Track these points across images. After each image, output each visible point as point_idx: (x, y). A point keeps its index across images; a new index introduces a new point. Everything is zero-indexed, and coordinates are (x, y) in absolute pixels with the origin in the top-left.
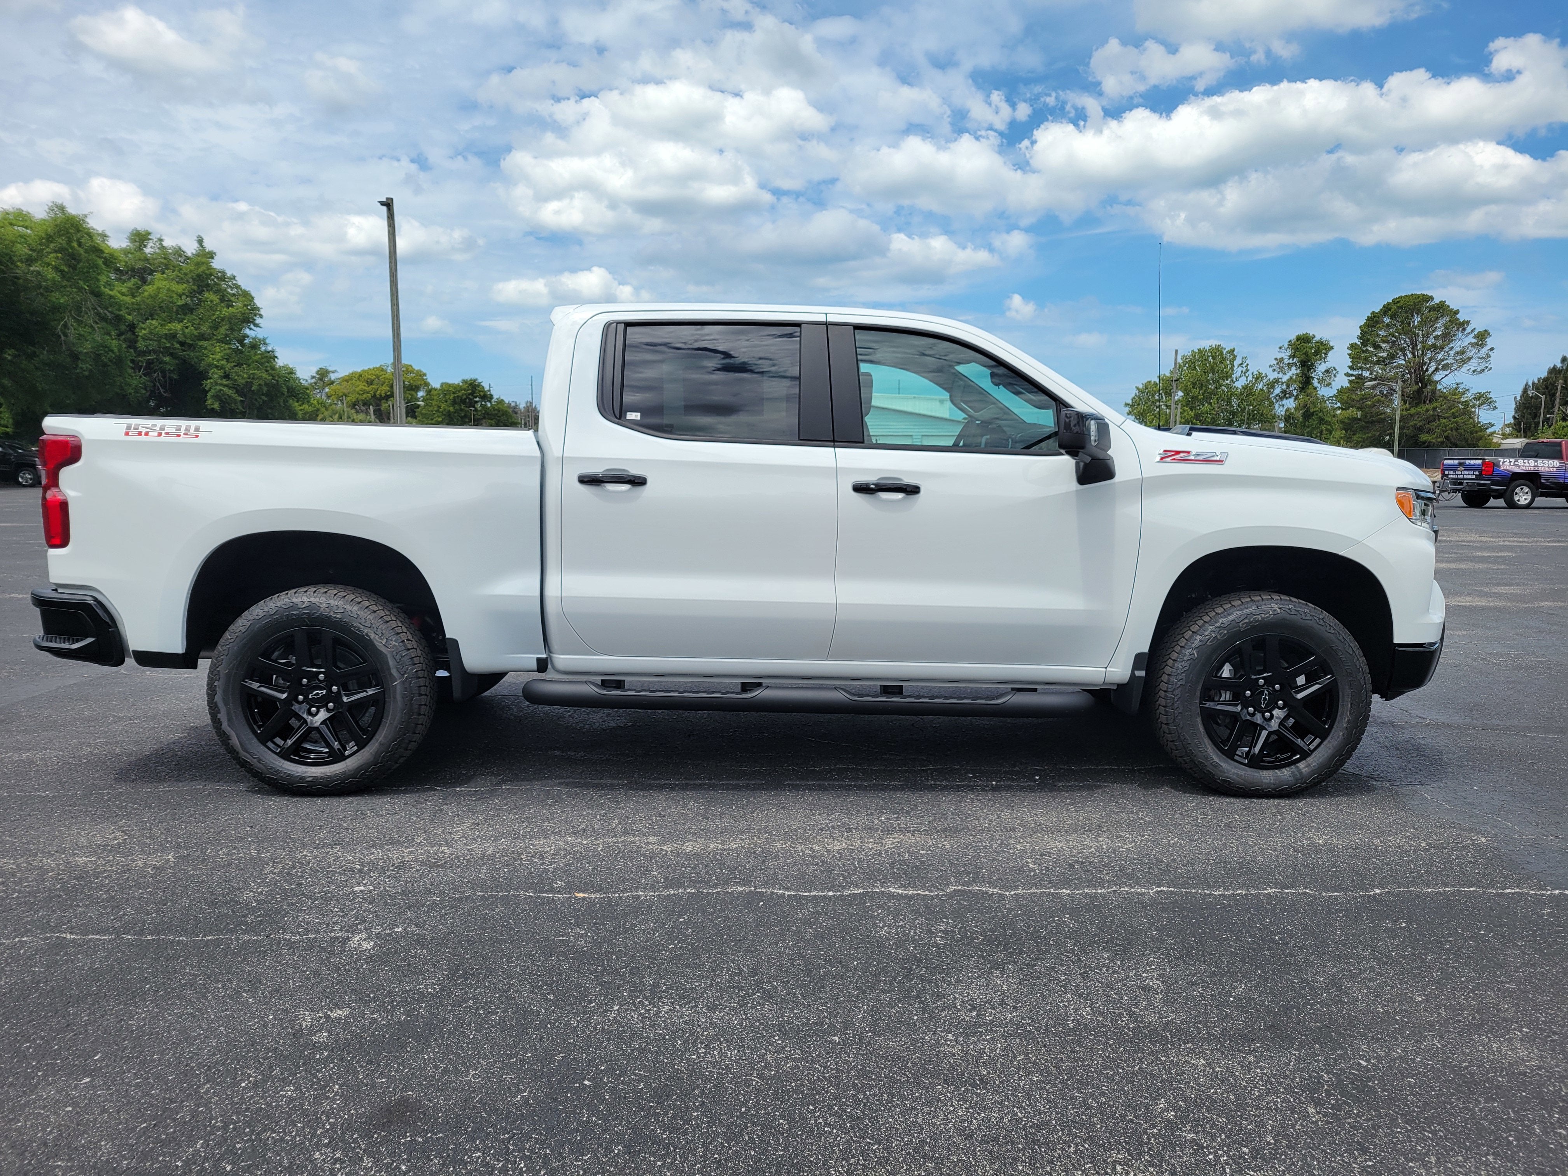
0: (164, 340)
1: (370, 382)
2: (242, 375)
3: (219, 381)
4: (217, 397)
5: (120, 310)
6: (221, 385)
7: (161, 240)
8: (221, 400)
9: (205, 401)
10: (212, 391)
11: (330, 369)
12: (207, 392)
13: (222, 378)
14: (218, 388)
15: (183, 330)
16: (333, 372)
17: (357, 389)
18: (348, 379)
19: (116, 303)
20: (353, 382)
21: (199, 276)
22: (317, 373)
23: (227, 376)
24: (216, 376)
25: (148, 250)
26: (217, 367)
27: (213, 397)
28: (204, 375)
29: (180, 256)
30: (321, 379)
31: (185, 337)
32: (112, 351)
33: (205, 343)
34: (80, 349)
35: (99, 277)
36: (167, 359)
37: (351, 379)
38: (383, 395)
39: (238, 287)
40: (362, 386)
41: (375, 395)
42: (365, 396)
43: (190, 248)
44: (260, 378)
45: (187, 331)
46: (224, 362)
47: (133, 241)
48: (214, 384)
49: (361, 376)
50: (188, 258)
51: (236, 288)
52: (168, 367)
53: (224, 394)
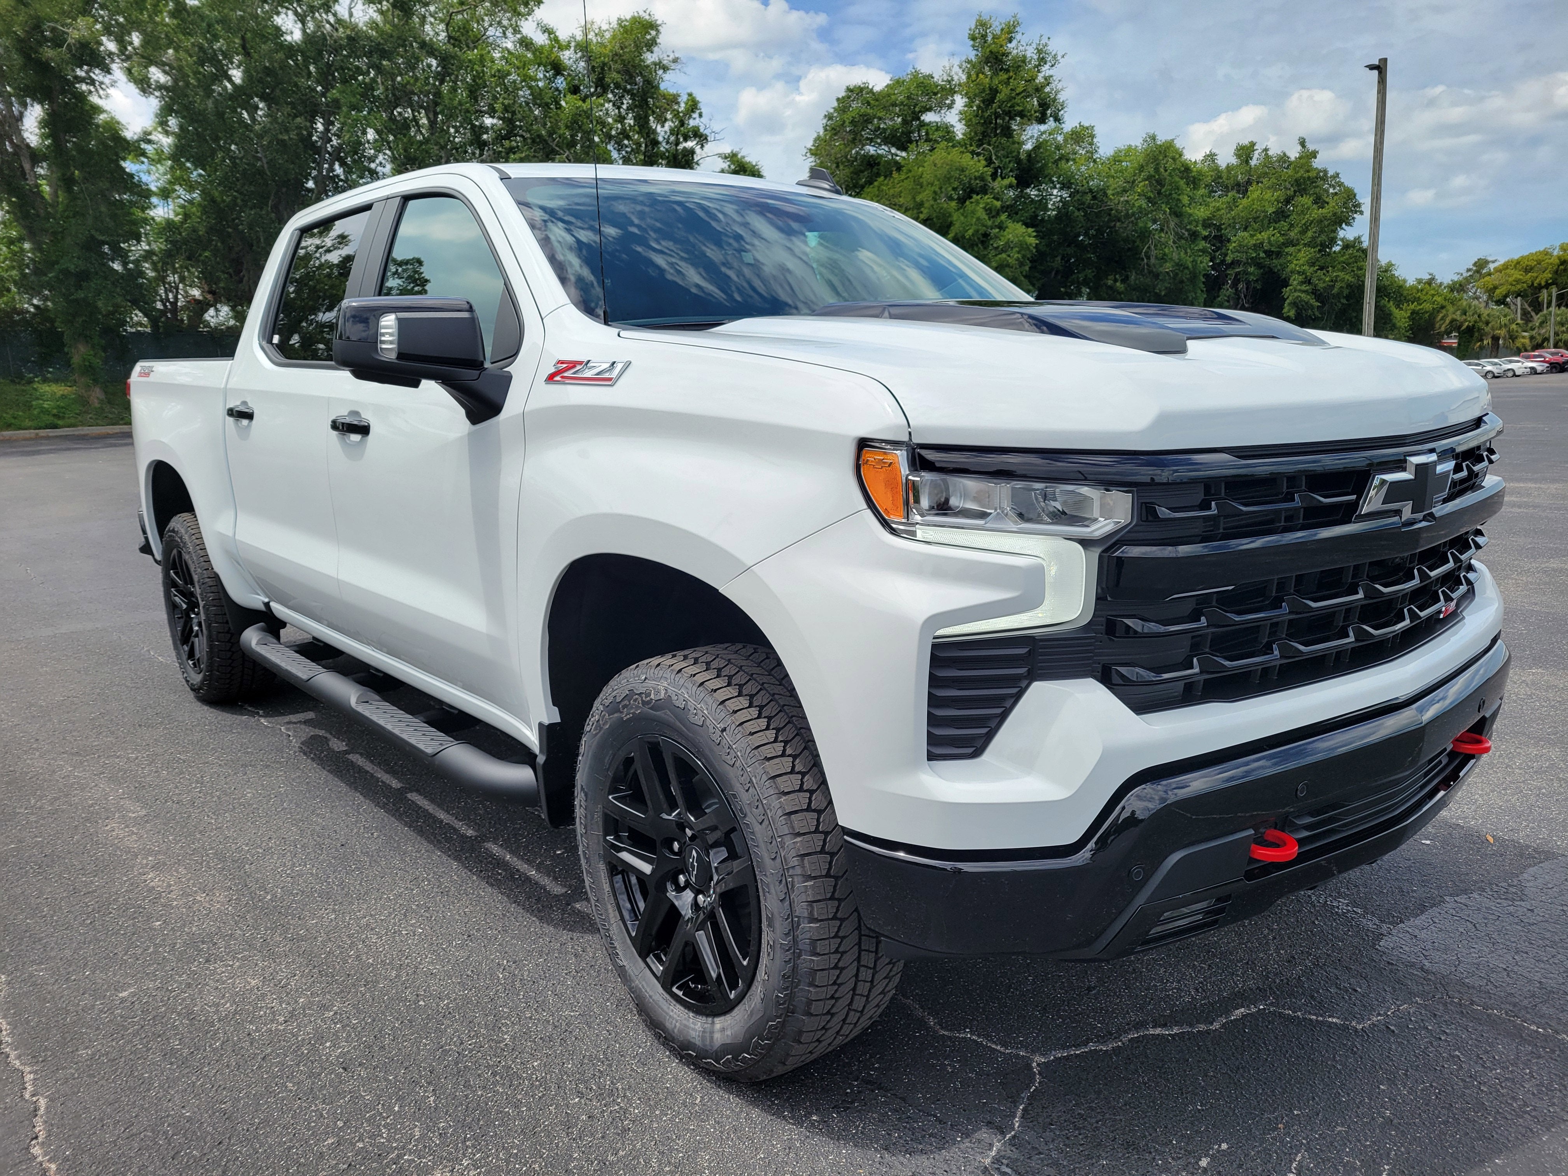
0: (1250, 251)
1: (1528, 270)
2: (1322, 280)
3: (1299, 287)
4: (1294, 304)
5: (1197, 226)
6: (1300, 291)
7: (1266, 150)
8: (1297, 307)
9: (1283, 309)
10: (1290, 298)
11: (1490, 259)
12: (1285, 300)
13: (1302, 283)
14: (1296, 294)
15: (1269, 238)
16: (1493, 262)
17: (1510, 279)
18: (1506, 266)
19: (1195, 220)
20: (1508, 271)
21: (1296, 180)
22: (1475, 264)
23: (1308, 281)
24: (1295, 282)
25: (1253, 162)
26: (1299, 273)
27: (1289, 304)
28: (1286, 283)
29: (1285, 162)
30: (1478, 272)
31: (1272, 245)
32: (1187, 268)
33: (1290, 249)
34: (1161, 269)
35: (1181, 197)
36: (1251, 269)
37: (1507, 268)
38: (1543, 283)
39: (1341, 184)
40: (1517, 275)
41: (1533, 284)
42: (1519, 287)
43: (1294, 153)
44: (1342, 280)
45: (1272, 239)
46: (1306, 267)
47: (1238, 156)
48: (1296, 291)
49: (1518, 263)
50: (1291, 163)
51: (1339, 186)
52: (1252, 278)
53: (1301, 301)
